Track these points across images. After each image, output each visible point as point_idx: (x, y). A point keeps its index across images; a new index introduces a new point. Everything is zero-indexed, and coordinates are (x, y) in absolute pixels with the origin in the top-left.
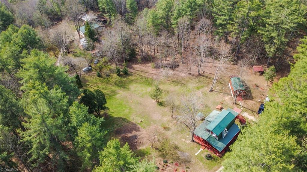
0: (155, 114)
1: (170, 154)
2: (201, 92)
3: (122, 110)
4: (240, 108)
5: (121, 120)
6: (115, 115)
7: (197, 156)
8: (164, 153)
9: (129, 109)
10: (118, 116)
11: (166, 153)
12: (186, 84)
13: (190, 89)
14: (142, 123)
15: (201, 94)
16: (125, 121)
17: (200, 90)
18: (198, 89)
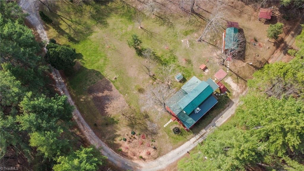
0: (132, 69)
1: (140, 123)
2: (188, 40)
3: (96, 59)
4: (226, 71)
5: (94, 74)
6: (88, 66)
7: (165, 128)
8: (134, 122)
9: (104, 58)
10: (92, 68)
11: (135, 122)
12: (174, 23)
13: (177, 33)
14: (116, 80)
15: (188, 43)
16: (99, 76)
17: (188, 36)
18: (186, 34)
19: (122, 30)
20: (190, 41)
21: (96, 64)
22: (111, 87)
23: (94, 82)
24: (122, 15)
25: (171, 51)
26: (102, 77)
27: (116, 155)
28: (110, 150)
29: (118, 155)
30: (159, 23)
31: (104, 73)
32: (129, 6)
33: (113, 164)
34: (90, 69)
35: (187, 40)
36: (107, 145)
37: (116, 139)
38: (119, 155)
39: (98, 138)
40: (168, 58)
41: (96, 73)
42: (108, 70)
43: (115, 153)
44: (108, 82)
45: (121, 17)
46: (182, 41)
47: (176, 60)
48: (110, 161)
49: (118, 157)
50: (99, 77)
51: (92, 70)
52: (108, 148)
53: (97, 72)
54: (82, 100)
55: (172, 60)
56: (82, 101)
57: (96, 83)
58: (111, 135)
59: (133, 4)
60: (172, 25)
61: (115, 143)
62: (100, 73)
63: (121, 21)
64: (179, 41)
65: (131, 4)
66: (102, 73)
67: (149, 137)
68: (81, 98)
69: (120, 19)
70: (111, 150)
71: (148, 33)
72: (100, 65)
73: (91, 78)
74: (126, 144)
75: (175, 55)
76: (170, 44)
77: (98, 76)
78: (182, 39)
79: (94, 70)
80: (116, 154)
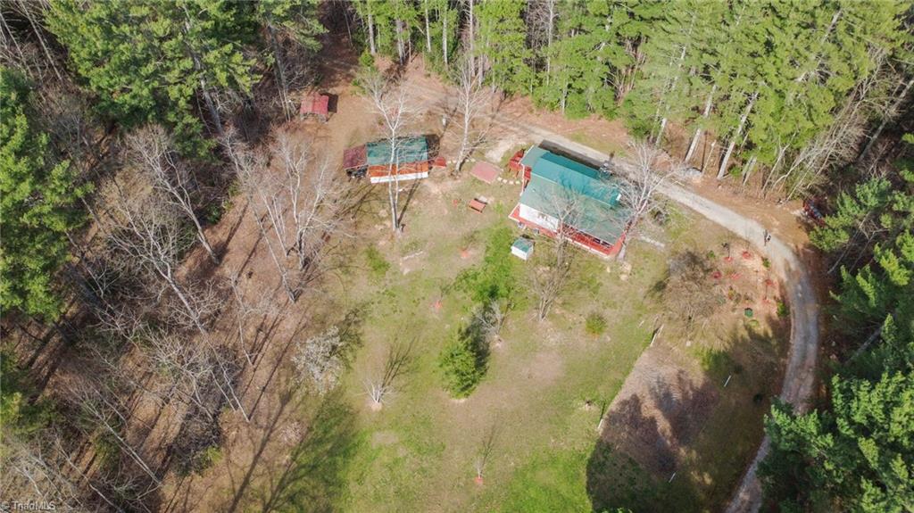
0: (537, 374)
2: (403, 256)
3: (543, 498)
4: (474, 164)
5: (602, 478)
7: (667, 242)
9: (529, 475)
10: (585, 497)
12: (350, 306)
13: (382, 291)
14: (594, 400)
15: (413, 256)
16: (602, 459)
17: (388, 259)
18: (381, 266)
19: (396, 462)
20: (404, 253)
21: (563, 492)
22: (624, 403)
23: (628, 465)
24: (331, 489)
25: (445, 291)
26: (603, 447)
27: (797, 324)
28: (796, 341)
29: (792, 320)
30: (352, 350)
31: (587, 448)
32: (289, 475)
33: (820, 321)
34: (587, 501)
35: (401, 260)
36: (789, 353)
37: (762, 333)
38: (791, 315)
39: (786, 382)
40: (469, 293)
41: (597, 476)
42: (569, 440)
43: (792, 327)
44: (613, 419)
45: (340, 486)
46: (406, 271)
47: (471, 273)
48: (819, 332)
49: (797, 317)
50: (606, 458)
51: (591, 493)
52: (793, 347)
53: (590, 474)
54: (708, 481)
55: (473, 281)
56: (711, 476)
57: (632, 457)
58: (759, 349)
59: (279, 466)
60: (355, 312)
61: (774, 333)
62: (591, 462)
63: (360, 480)
64: (408, 280)
65: (281, 472)
66: (588, 456)
67: (709, 266)
68: (702, 484)
69: (353, 488)
70: (791, 337)
71: (393, 374)
72: (560, 474)
73: (622, 481)
74: (758, 306)
75: (454, 278)
76: (421, 301)
77: (604, 463)
78: (402, 273)
79: (588, 489)
80: (793, 324)
